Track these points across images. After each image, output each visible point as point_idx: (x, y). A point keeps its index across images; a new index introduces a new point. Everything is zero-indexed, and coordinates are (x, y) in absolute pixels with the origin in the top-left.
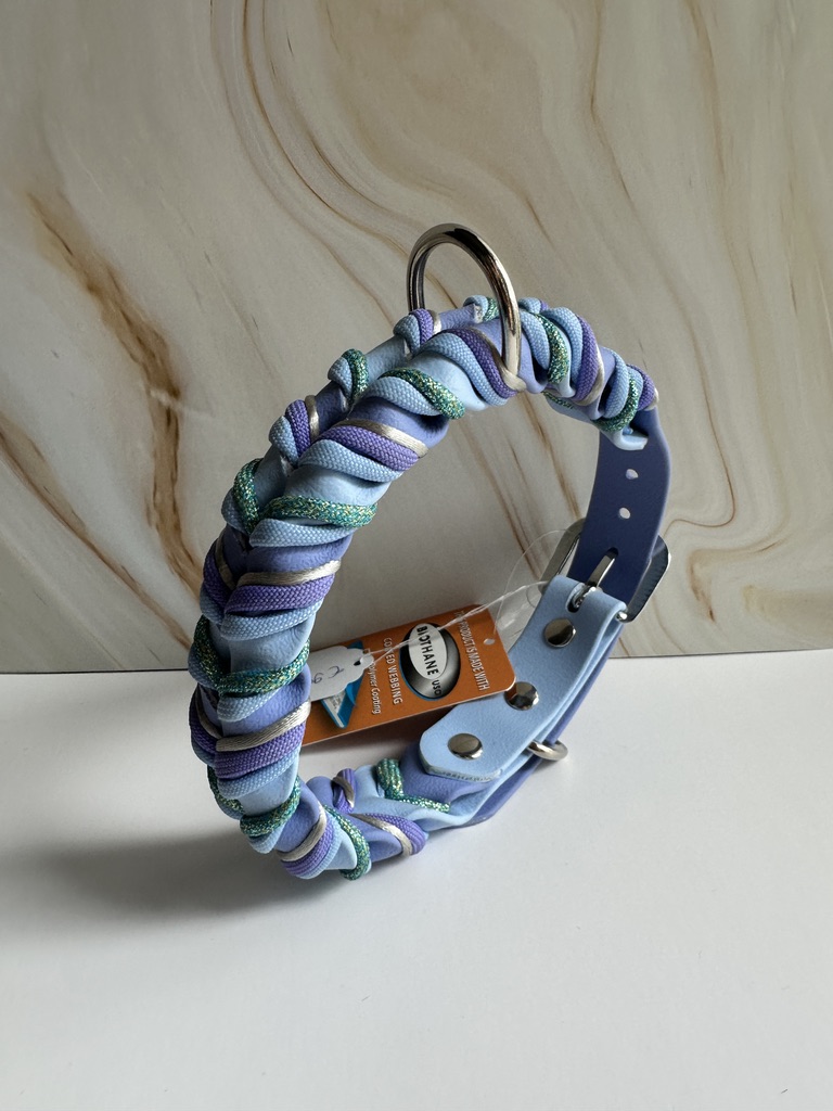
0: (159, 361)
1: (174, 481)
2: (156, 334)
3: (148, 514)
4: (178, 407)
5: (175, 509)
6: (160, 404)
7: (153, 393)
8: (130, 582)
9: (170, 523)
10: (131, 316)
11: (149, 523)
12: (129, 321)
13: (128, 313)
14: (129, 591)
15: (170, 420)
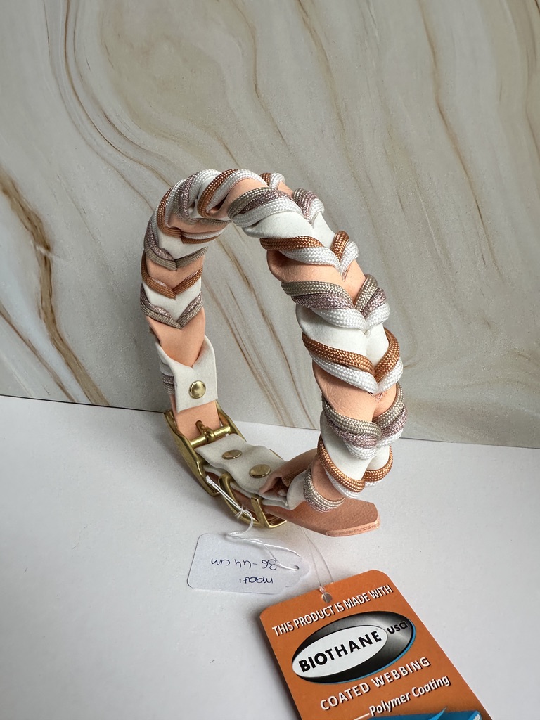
0: (39, 230)
1: (50, 295)
2: (36, 216)
3: (40, 313)
4: (50, 256)
5: (52, 311)
6: (41, 254)
7: (37, 248)
8: (34, 350)
9: (50, 318)
10: (24, 206)
11: (40, 317)
12: (23, 208)
13: (22, 204)
14: (34, 355)
15: (46, 262)
